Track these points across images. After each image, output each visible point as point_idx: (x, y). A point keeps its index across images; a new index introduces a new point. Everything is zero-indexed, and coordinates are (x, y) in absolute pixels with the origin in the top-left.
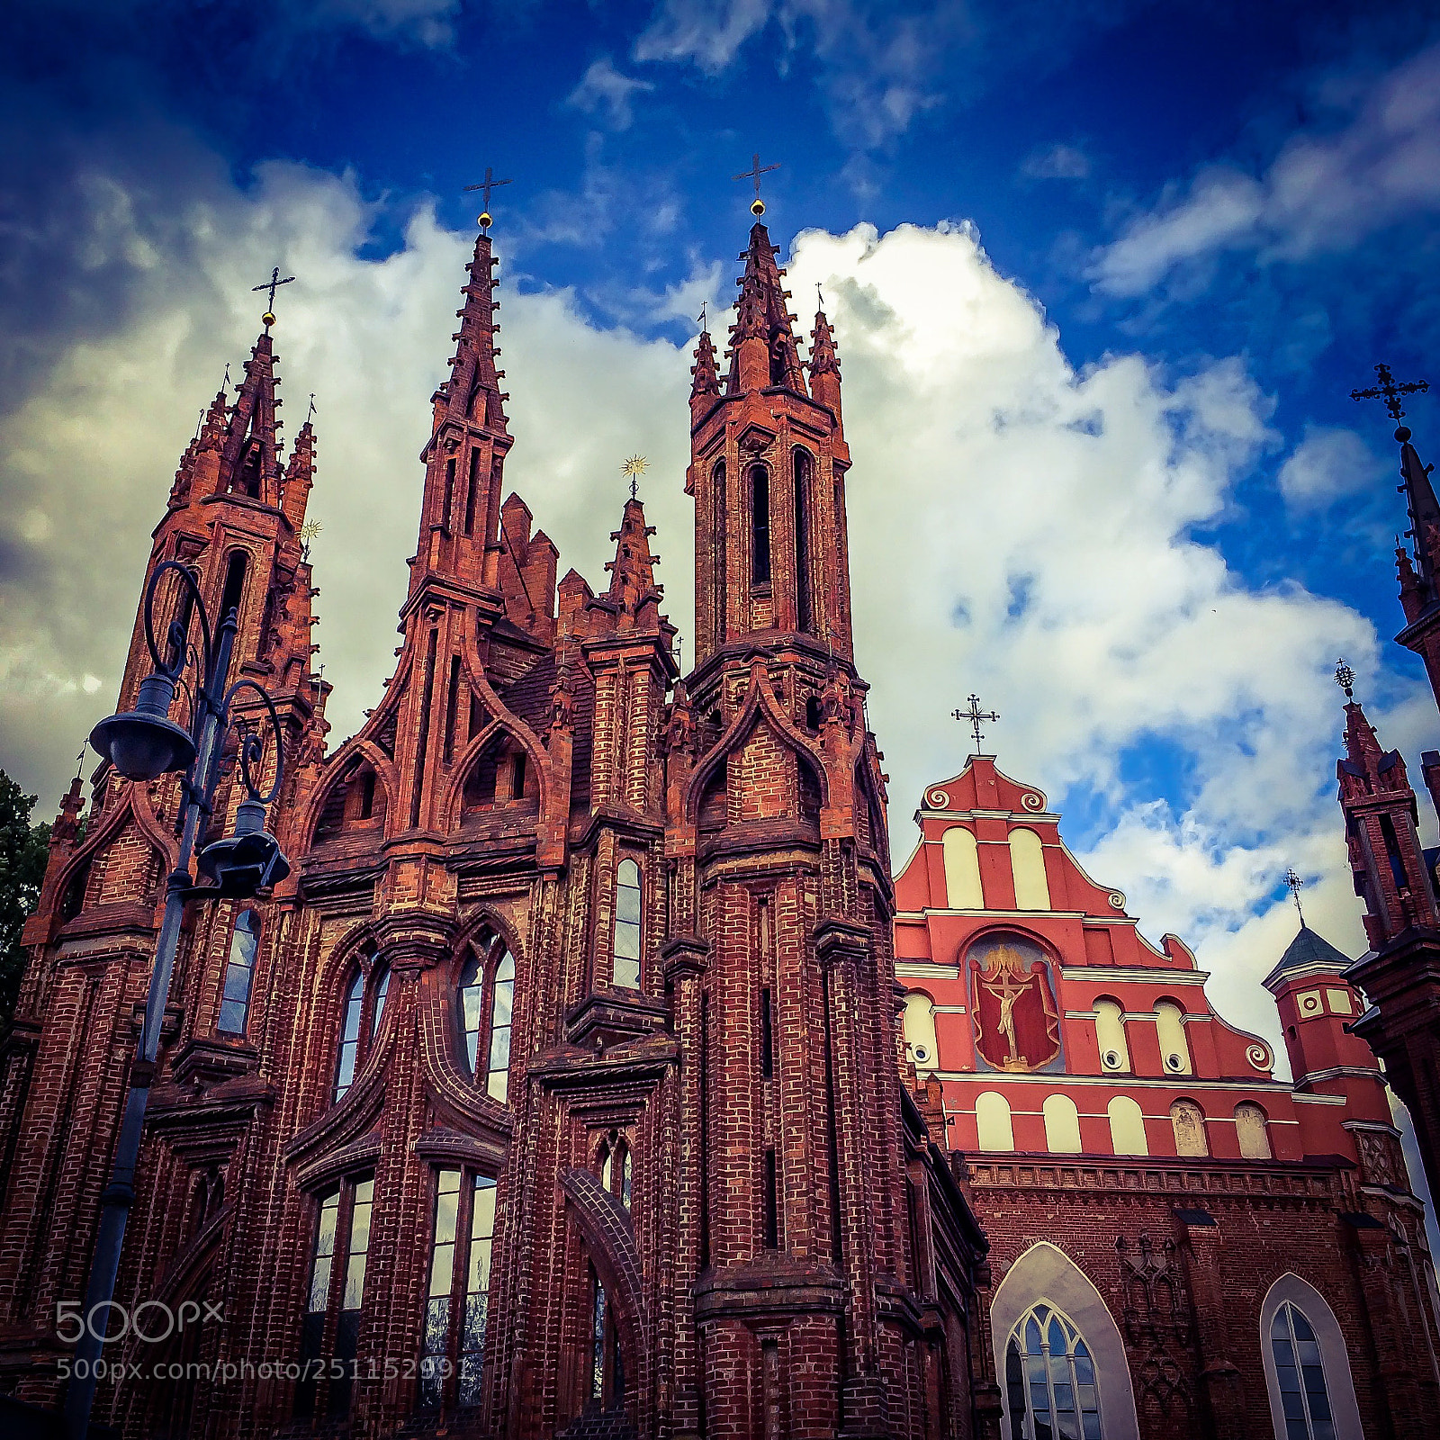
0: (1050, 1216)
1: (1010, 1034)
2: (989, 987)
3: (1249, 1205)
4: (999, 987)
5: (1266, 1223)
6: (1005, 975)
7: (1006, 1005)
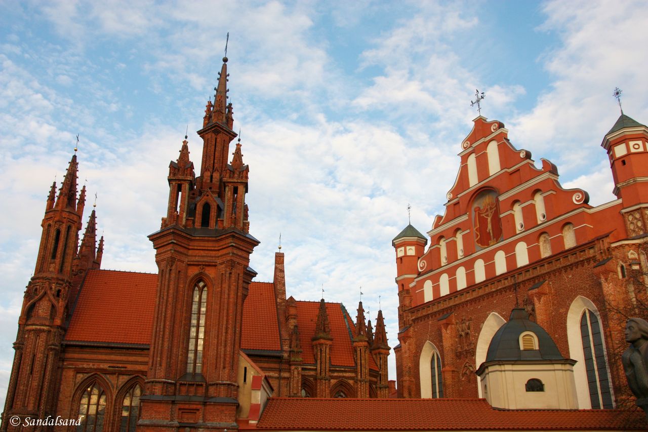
0: (495, 302)
1: (491, 231)
2: (483, 215)
3: (563, 271)
4: (486, 214)
5: (570, 276)
6: (489, 207)
7: (489, 219)
